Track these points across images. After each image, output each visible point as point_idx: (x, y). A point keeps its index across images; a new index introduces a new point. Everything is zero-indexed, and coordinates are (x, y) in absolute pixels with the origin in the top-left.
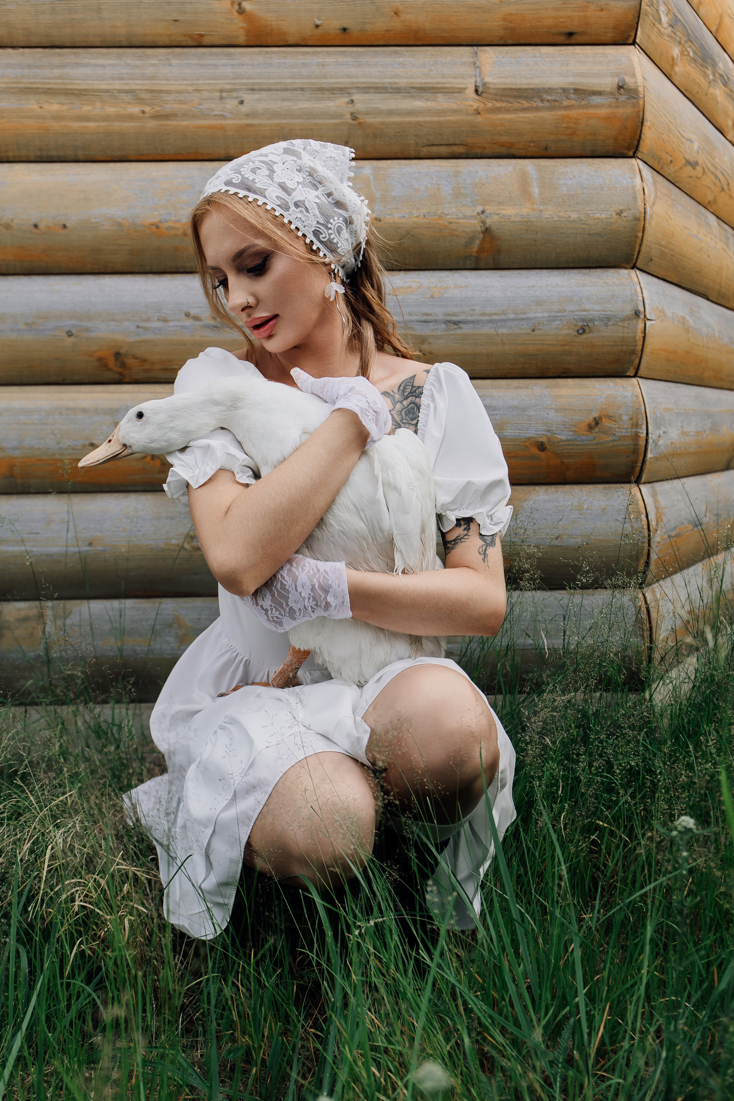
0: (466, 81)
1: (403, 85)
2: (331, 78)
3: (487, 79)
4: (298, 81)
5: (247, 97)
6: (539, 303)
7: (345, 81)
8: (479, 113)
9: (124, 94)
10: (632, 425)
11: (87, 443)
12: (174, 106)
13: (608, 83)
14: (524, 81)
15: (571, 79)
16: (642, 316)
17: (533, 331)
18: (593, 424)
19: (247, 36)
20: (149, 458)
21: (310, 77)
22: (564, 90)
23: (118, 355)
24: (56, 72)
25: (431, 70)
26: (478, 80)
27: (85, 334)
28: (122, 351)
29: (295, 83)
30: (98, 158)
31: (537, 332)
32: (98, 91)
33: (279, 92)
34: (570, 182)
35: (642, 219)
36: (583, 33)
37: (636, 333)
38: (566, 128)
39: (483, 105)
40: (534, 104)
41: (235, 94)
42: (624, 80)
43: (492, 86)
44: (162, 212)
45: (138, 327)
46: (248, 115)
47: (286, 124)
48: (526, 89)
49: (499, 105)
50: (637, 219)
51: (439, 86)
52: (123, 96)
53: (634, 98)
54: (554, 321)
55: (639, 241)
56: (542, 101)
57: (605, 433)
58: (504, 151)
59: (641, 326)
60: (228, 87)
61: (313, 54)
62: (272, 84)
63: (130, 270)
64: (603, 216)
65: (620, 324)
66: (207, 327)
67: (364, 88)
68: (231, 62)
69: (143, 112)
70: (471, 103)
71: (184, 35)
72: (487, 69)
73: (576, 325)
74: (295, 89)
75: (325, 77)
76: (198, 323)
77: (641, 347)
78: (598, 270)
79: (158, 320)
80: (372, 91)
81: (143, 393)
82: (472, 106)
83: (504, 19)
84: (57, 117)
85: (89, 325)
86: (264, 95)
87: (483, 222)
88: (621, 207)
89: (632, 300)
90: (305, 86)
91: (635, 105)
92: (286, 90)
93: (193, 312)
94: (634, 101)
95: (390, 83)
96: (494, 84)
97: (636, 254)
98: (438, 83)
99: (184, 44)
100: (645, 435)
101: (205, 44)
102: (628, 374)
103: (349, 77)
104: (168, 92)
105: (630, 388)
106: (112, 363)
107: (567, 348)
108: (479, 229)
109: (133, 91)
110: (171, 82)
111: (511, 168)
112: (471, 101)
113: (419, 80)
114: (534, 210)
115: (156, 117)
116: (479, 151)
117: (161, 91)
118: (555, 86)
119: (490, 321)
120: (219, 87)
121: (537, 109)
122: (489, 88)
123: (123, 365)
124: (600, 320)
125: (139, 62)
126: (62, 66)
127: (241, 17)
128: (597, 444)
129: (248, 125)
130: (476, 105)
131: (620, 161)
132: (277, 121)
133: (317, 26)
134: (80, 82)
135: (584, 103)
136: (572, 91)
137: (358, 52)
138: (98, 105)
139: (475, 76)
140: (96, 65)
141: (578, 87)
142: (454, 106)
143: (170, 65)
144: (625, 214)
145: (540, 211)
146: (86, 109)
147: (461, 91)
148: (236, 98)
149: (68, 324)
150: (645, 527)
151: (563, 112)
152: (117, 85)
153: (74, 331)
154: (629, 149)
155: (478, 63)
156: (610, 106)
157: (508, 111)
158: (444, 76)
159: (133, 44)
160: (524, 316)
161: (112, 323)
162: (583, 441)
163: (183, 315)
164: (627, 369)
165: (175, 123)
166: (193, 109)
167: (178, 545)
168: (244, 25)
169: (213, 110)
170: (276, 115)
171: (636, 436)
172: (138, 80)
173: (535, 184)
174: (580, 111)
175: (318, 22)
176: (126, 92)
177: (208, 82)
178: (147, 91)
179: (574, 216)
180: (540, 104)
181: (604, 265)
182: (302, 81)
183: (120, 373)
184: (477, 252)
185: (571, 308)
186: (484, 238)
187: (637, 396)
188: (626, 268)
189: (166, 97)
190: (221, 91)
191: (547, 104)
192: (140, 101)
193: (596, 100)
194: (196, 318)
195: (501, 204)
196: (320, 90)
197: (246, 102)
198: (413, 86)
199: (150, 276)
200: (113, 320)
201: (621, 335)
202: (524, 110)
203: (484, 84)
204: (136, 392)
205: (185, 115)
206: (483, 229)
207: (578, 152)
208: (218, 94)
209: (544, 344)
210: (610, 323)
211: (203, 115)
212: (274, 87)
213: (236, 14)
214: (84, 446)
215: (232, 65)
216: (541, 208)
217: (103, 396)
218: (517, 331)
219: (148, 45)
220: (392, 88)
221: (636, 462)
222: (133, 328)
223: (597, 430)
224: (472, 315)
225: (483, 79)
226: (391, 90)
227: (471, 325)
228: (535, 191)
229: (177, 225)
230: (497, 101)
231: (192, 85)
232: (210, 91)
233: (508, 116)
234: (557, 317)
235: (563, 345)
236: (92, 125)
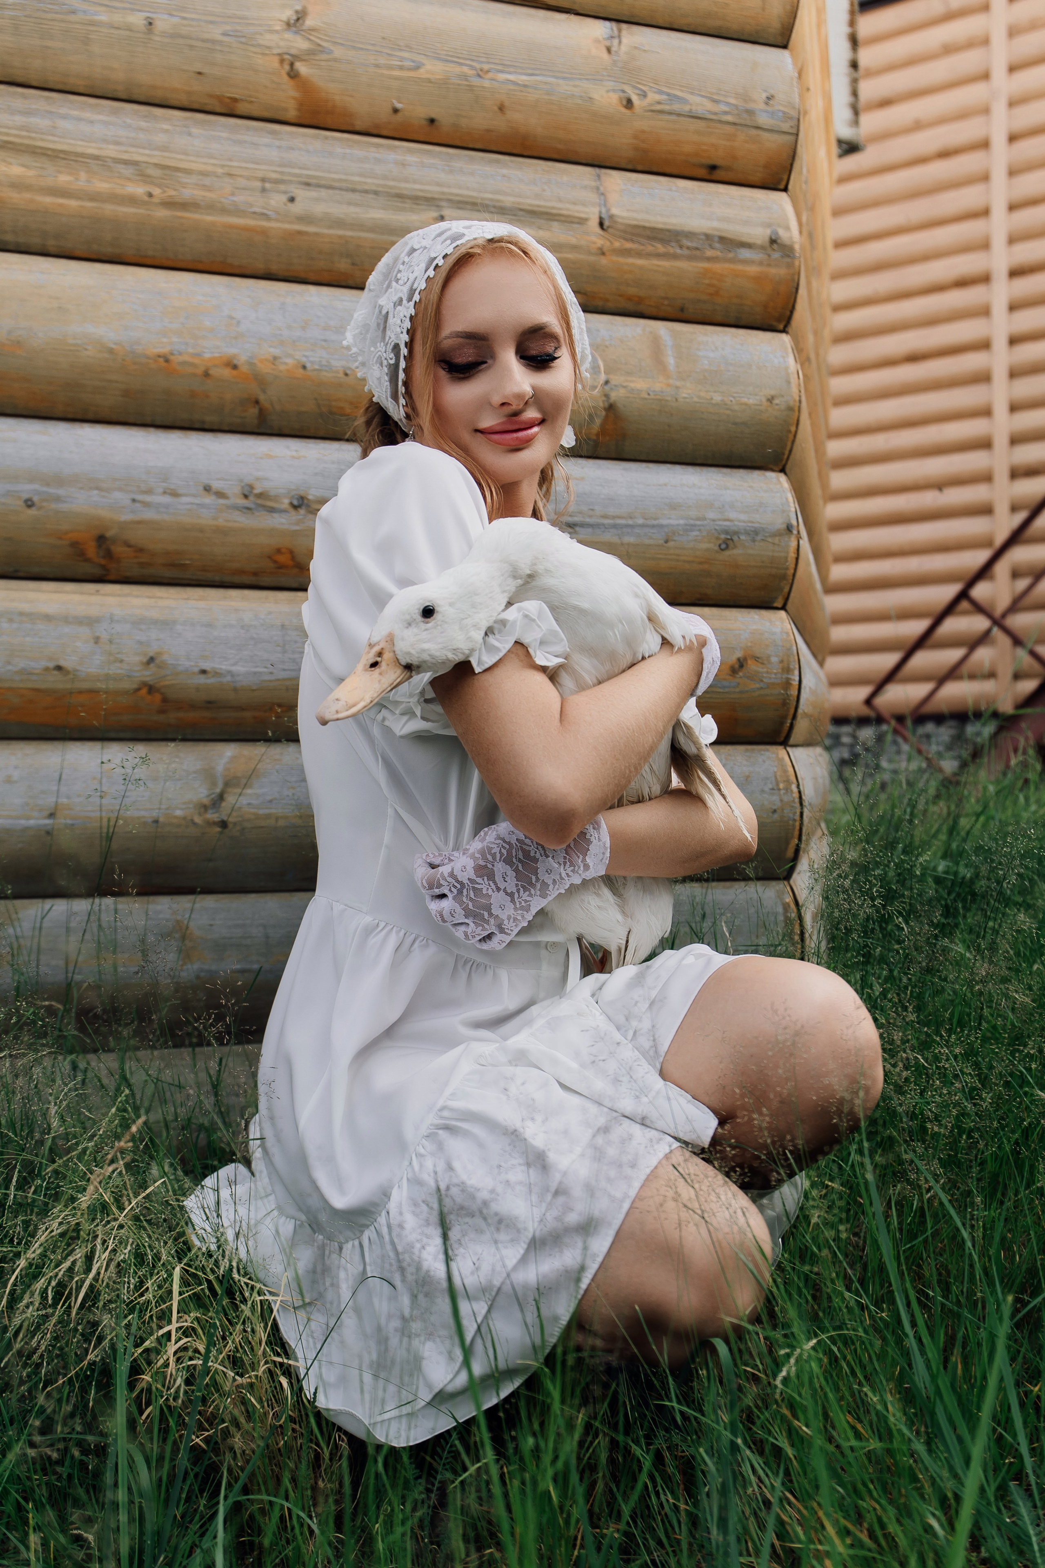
0: (587, 210)
1: (508, 205)
2: (415, 182)
3: (615, 211)
4: (369, 181)
5: (300, 193)
6: (673, 506)
7: (433, 190)
8: (603, 254)
9: (123, 166)
10: (783, 669)
11: (51, 665)
12: (196, 192)
13: (759, 234)
14: (659, 219)
15: (715, 224)
16: (795, 532)
17: (666, 542)
18: (737, 666)
19: (299, 110)
20: (144, 691)
21: (385, 178)
22: (708, 237)
23: (101, 539)
24: (19, 120)
25: (544, 190)
26: (604, 210)
27: (54, 506)
28: (109, 534)
29: (365, 183)
30: (78, 253)
31: (671, 544)
32: (83, 155)
33: (344, 193)
34: (712, 355)
35: (796, 409)
36: (728, 169)
37: (788, 552)
38: (708, 285)
39: (608, 244)
40: (671, 250)
41: (282, 187)
42: (777, 233)
43: (620, 220)
44: (175, 339)
45: (134, 500)
46: (301, 219)
47: (352, 237)
48: (661, 230)
49: (629, 245)
50: (790, 409)
51: (554, 211)
52: (121, 168)
53: (789, 256)
54: (692, 531)
55: (791, 437)
56: (681, 247)
57: (751, 678)
58: (630, 307)
59: (794, 544)
60: (274, 176)
61: (389, 148)
62: (334, 180)
63: (122, 419)
64: (751, 401)
65: (770, 540)
66: (236, 508)
67: (459, 202)
68: (277, 143)
69: (150, 195)
70: (594, 238)
71: (211, 96)
72: (613, 198)
73: (718, 538)
74: (366, 192)
75: (406, 180)
76: (222, 501)
77: (792, 571)
78: (741, 471)
79: (165, 493)
80: (469, 207)
81: (137, 596)
82: (595, 243)
83: (636, 137)
84: (18, 185)
85: (61, 492)
86: (324, 193)
87: (607, 396)
88: (773, 393)
89: (783, 511)
90: (380, 189)
91: (790, 266)
92: (354, 190)
93: (216, 485)
94: (789, 260)
95: (491, 200)
96: (623, 218)
97: (787, 453)
98: (553, 208)
99: (207, 108)
100: (797, 683)
101: (239, 113)
102: (775, 605)
103: (438, 184)
104: (188, 172)
105: (778, 623)
106: (91, 551)
107: (706, 566)
108: (601, 405)
109: (135, 163)
110: (192, 158)
111: (639, 330)
112: (594, 237)
113: (529, 201)
114: (668, 385)
115: (169, 204)
116: (600, 303)
117: (177, 169)
118: (697, 230)
119: (615, 526)
120: (260, 174)
121: (675, 257)
122: (616, 222)
123: (109, 555)
124: (747, 533)
125: (143, 124)
126: (28, 113)
127: (291, 83)
128: (741, 692)
129: (300, 233)
130: (600, 242)
131: (769, 335)
132: (340, 232)
133: (396, 111)
134: (55, 139)
135: (731, 255)
136: (716, 239)
137: (448, 153)
138: (83, 175)
139: (600, 205)
140: (79, 119)
141: (724, 234)
142: (573, 241)
143: (190, 134)
144: (776, 401)
145: (677, 388)
146: (64, 179)
147: (582, 221)
148: (285, 192)
149: (27, 489)
150: (797, 800)
151: (705, 265)
152: (111, 151)
153: (36, 499)
154: (779, 320)
155: (602, 189)
156: (761, 263)
157: (639, 254)
158: (560, 200)
159: (135, 97)
160: (655, 522)
161: (96, 492)
162: (724, 687)
163: (201, 488)
164: (774, 599)
165: (196, 216)
166: (223, 200)
167: (184, 818)
168: (296, 94)
169: (251, 206)
170: (339, 223)
171: (787, 684)
172: (144, 148)
173: (670, 353)
174: (727, 265)
175: (399, 106)
176: (126, 162)
177: (244, 165)
178: (156, 165)
179: (717, 398)
180: (679, 251)
181: (749, 464)
182: (376, 181)
183: (103, 567)
184: (597, 435)
185: (711, 515)
186: (607, 416)
187: (787, 633)
188: (773, 470)
189: (185, 179)
190: (263, 180)
191: (686, 252)
192: (145, 178)
193: (745, 254)
194: (220, 494)
195: (629, 374)
196: (400, 196)
197: (298, 199)
198: (521, 207)
199: (152, 430)
200: (97, 488)
201: (770, 554)
202: (659, 256)
203: (611, 217)
204: (126, 595)
205: (211, 207)
206: (606, 405)
207: (719, 319)
208: (259, 184)
209: (678, 561)
210: (759, 538)
211: (237, 211)
212: (336, 184)
213: (286, 78)
214: (47, 669)
215: (279, 147)
216: (678, 383)
217: (76, 598)
218: (647, 541)
219: (157, 102)
220: (494, 207)
221: (785, 717)
222: (128, 502)
223: (741, 674)
224: (590, 516)
225: (608, 210)
226: (492, 209)
227: (590, 530)
228: (671, 361)
229: (196, 361)
230: (626, 239)
231: (223, 166)
232: (248, 178)
233: (640, 262)
234: (695, 525)
235: (701, 563)
236: (73, 203)
